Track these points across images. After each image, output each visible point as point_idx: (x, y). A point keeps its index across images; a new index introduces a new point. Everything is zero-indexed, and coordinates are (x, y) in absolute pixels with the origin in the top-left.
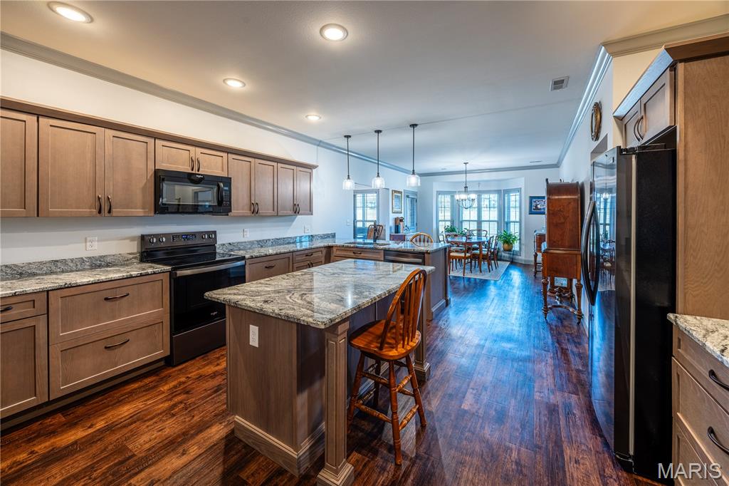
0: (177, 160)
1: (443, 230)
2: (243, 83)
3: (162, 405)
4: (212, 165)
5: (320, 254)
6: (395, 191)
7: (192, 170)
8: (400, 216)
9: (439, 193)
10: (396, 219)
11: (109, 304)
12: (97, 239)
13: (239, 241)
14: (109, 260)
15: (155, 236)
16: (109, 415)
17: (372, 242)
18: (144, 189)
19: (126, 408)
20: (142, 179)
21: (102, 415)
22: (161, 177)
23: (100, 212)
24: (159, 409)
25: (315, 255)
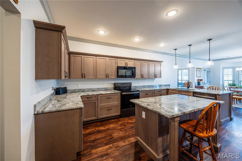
0: (122, 63)
1: (227, 85)
2: (139, 38)
3: (119, 127)
4: (130, 64)
5: (164, 91)
6: (198, 68)
7: (126, 66)
8: (200, 78)
9: (224, 68)
10: (198, 80)
11: (108, 99)
12: (105, 83)
13: (137, 86)
14: (108, 89)
15: (117, 83)
16: (108, 126)
17: (187, 88)
18: (115, 71)
19: (111, 125)
20: (115, 69)
21: (107, 125)
22: (119, 68)
23: (106, 77)
24: (118, 128)
25: (162, 92)
